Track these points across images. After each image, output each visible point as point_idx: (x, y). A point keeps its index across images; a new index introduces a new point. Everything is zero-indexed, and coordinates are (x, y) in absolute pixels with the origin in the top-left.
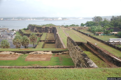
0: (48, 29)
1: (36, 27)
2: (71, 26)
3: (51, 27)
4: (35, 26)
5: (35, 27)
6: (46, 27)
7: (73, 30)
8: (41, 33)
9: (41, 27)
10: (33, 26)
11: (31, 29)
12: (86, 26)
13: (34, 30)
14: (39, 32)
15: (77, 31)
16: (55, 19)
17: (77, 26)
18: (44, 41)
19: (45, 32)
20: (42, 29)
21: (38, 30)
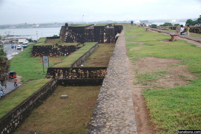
0: (103, 31)
1: (70, 28)
3: (110, 25)
5: (67, 29)
6: (96, 28)
14: (78, 42)
18: (64, 72)
19: (94, 42)
20: (85, 33)
21: (75, 36)
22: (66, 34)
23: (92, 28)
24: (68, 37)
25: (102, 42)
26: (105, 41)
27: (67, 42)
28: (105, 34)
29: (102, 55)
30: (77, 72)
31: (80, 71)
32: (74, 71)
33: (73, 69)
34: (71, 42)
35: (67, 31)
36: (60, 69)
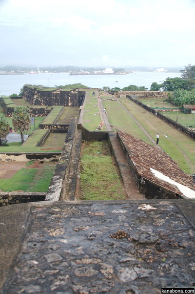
0: (68, 96)
1: (38, 92)
2: (126, 89)
3: (74, 91)
4: (35, 89)
5: (36, 92)
6: (62, 92)
7: (127, 100)
8: (49, 105)
9: (51, 92)
10: (32, 90)
11: (27, 97)
12: (164, 90)
13: (33, 100)
14: (46, 105)
15: (136, 102)
16: (95, 72)
17: (143, 88)
18: (49, 127)
19: (60, 105)
20: (52, 97)
21: (43, 99)
22: (35, 97)
23: (58, 92)
24: (37, 100)
25: (67, 105)
26: (70, 104)
27: (35, 104)
28: (70, 98)
29: (69, 117)
30: (57, 127)
31: (59, 127)
32: (55, 126)
33: (55, 125)
34: (39, 105)
35: (36, 94)
36: (47, 125)
